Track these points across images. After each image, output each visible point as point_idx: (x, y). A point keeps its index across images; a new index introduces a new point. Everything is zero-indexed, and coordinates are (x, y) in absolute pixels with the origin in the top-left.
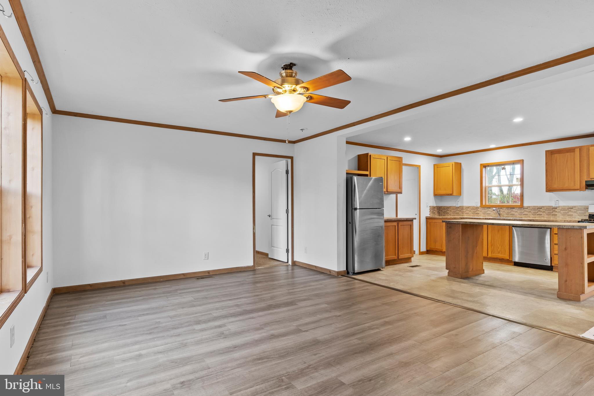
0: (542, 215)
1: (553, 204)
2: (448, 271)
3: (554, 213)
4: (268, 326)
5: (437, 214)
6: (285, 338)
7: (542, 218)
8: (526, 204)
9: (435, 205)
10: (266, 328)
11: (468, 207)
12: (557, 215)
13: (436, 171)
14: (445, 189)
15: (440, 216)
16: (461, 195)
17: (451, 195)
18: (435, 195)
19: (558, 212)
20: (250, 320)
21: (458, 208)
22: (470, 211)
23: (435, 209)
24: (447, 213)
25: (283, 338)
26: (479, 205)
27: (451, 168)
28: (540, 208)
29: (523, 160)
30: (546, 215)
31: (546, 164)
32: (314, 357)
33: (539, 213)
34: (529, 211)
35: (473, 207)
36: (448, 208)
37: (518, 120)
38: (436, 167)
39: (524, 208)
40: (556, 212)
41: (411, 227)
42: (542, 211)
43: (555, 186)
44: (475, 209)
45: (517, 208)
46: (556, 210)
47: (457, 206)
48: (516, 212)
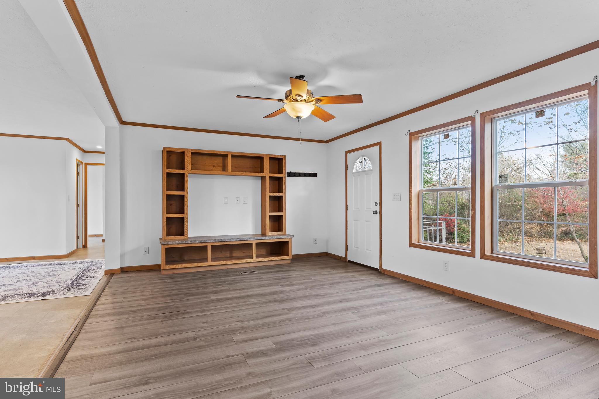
4: (317, 315)
6: (304, 305)
10: (319, 313)
20: (337, 322)
25: (306, 305)
32: (288, 295)
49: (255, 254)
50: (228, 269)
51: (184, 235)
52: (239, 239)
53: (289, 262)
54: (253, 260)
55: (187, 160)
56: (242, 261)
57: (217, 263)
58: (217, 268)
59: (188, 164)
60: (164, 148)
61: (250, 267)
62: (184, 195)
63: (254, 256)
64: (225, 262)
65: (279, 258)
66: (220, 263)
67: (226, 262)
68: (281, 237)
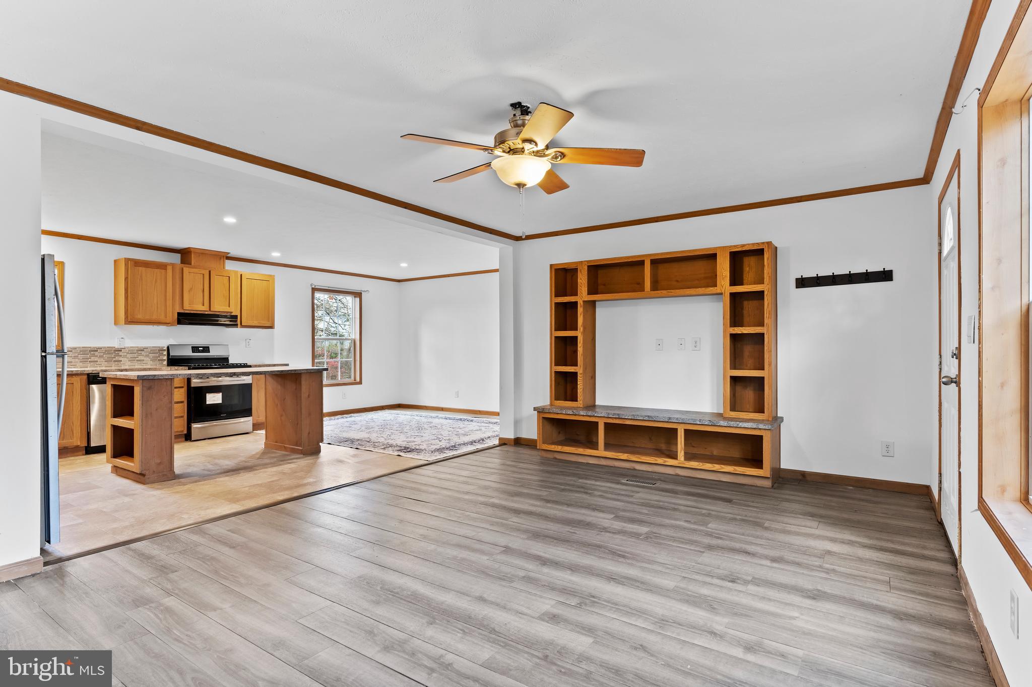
0: (97, 361)
1: (116, 344)
3: (117, 358)
7: (97, 367)
12: (121, 361)
19: (123, 356)
28: (95, 350)
30: (105, 361)
33: (93, 359)
34: (74, 357)
37: (230, 220)
40: (121, 356)
42: (97, 356)
43: (140, 316)
46: (121, 353)
49: (683, 452)
50: (635, 469)
51: (577, 401)
52: (649, 416)
53: (768, 483)
54: (679, 463)
55: (581, 279)
56: (656, 460)
57: (613, 455)
58: (617, 464)
59: (583, 287)
60: (551, 266)
61: (677, 475)
62: (577, 337)
63: (681, 455)
64: (626, 455)
65: (736, 471)
66: (617, 456)
67: (628, 456)
68: (741, 424)
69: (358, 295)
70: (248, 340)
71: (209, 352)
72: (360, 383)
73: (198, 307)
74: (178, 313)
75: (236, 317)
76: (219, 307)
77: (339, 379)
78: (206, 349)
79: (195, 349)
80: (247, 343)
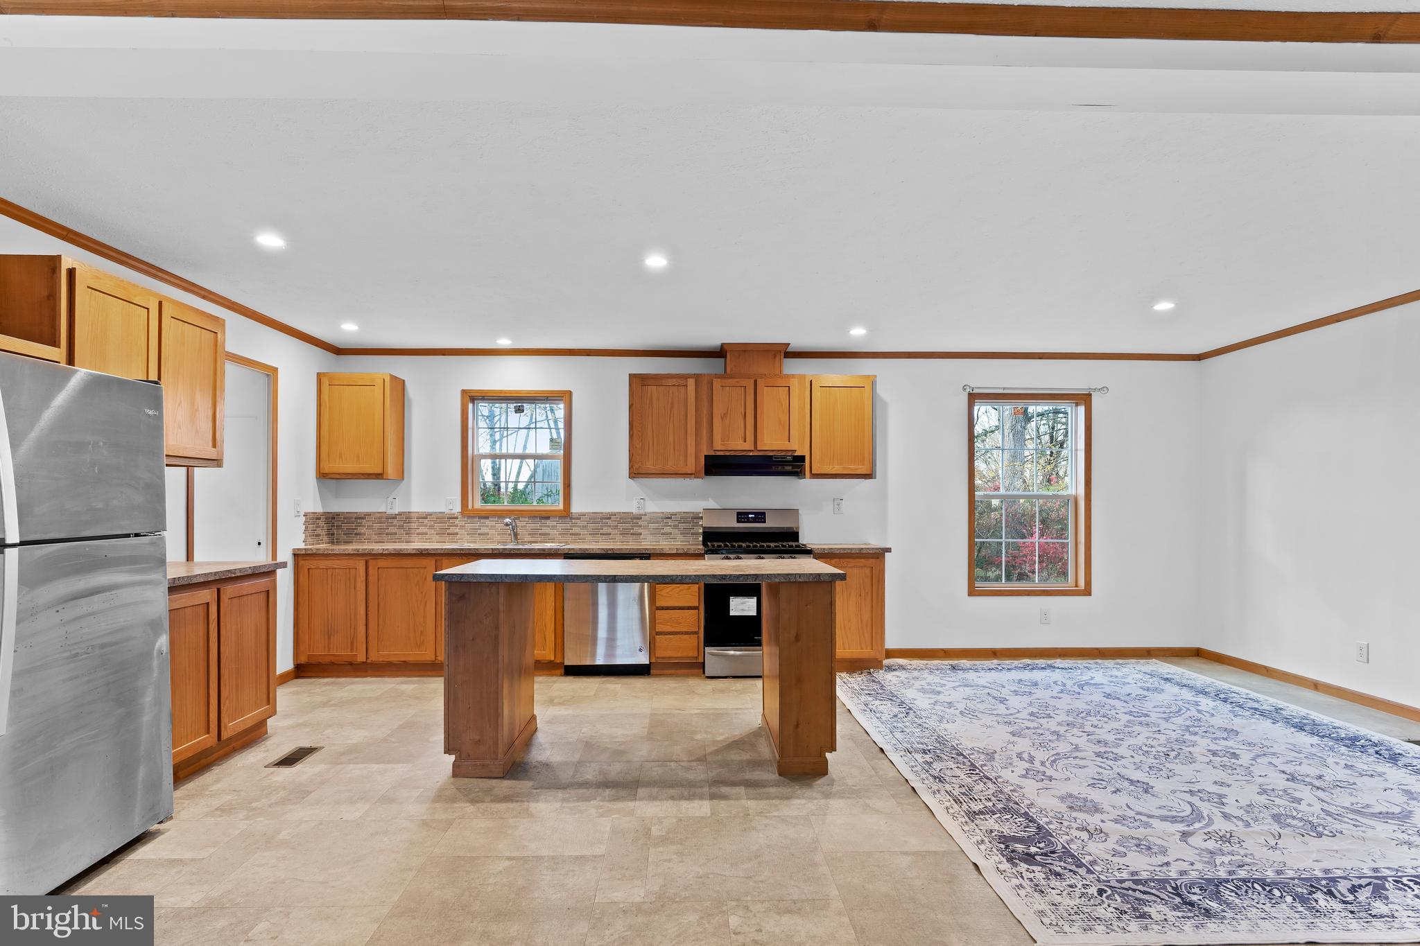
0: (610, 534)
1: (632, 508)
2: (452, 758)
3: (636, 530)
5: (325, 538)
8: (576, 508)
9: (320, 510)
11: (426, 516)
13: (325, 396)
14: (358, 457)
15: (332, 543)
16: (403, 479)
17: (379, 476)
18: (322, 476)
19: (644, 526)
21: (394, 517)
22: (431, 527)
23: (321, 523)
24: (356, 534)
26: (457, 508)
27: (378, 391)
29: (570, 393)
30: (620, 534)
31: (631, 406)
34: (582, 526)
35: (441, 515)
36: (359, 518)
38: (325, 382)
39: (571, 518)
40: (640, 526)
41: (269, 596)
42: (610, 526)
43: (650, 466)
44: (443, 522)
45: (555, 517)
46: (640, 523)
47: (390, 512)
48: (554, 527)
69: (1084, 399)
70: (837, 501)
71: (765, 522)
72: (1087, 592)
73: (739, 444)
74: (705, 456)
75: (802, 458)
76: (772, 442)
77: (1037, 582)
78: (760, 516)
79: (742, 516)
80: (836, 506)
